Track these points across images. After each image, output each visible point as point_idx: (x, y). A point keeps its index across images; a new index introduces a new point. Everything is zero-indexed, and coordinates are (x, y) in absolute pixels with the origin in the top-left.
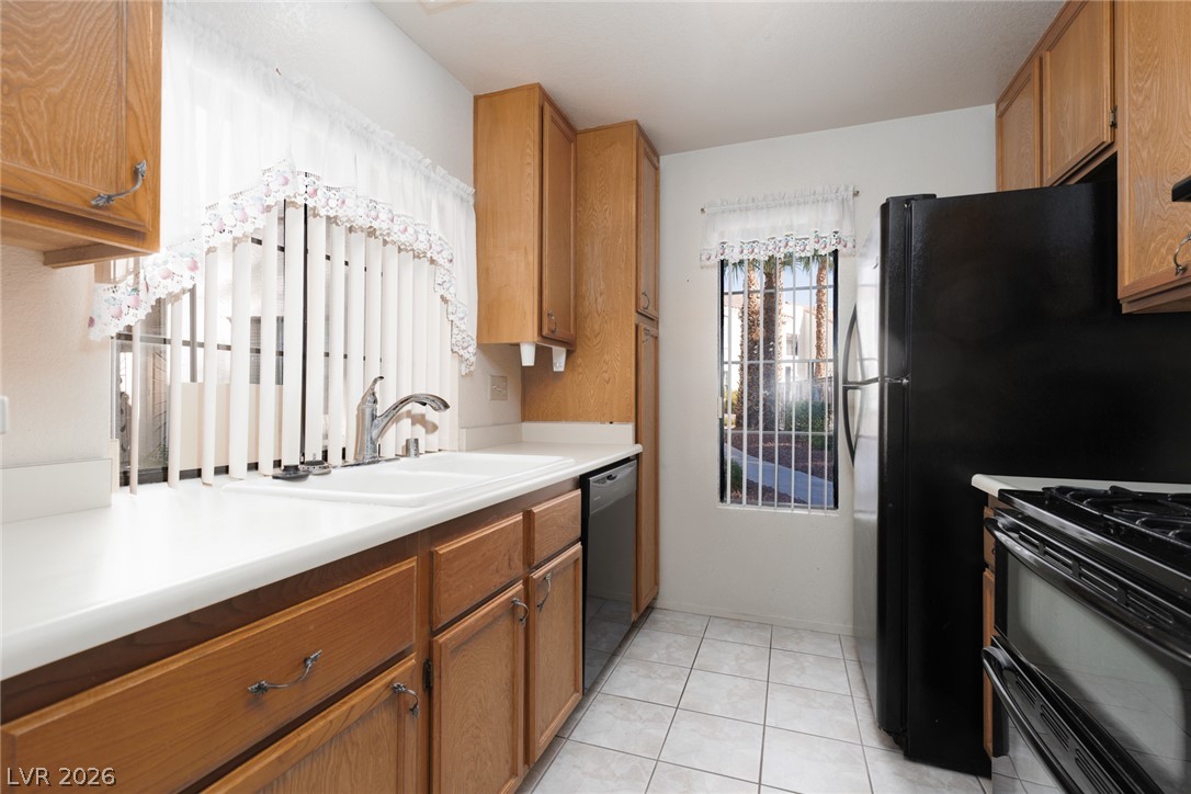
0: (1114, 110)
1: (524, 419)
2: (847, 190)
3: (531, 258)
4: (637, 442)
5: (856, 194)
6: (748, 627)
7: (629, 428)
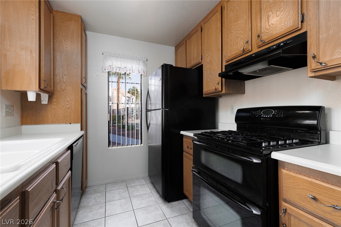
0: (202, 56)
1: (22, 124)
2: (145, 58)
3: (34, 55)
4: (82, 130)
5: (147, 60)
6: (119, 183)
7: (79, 125)
